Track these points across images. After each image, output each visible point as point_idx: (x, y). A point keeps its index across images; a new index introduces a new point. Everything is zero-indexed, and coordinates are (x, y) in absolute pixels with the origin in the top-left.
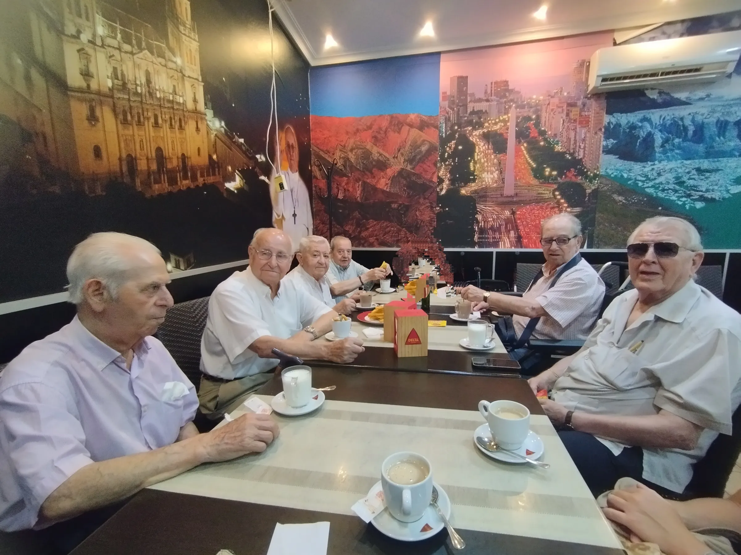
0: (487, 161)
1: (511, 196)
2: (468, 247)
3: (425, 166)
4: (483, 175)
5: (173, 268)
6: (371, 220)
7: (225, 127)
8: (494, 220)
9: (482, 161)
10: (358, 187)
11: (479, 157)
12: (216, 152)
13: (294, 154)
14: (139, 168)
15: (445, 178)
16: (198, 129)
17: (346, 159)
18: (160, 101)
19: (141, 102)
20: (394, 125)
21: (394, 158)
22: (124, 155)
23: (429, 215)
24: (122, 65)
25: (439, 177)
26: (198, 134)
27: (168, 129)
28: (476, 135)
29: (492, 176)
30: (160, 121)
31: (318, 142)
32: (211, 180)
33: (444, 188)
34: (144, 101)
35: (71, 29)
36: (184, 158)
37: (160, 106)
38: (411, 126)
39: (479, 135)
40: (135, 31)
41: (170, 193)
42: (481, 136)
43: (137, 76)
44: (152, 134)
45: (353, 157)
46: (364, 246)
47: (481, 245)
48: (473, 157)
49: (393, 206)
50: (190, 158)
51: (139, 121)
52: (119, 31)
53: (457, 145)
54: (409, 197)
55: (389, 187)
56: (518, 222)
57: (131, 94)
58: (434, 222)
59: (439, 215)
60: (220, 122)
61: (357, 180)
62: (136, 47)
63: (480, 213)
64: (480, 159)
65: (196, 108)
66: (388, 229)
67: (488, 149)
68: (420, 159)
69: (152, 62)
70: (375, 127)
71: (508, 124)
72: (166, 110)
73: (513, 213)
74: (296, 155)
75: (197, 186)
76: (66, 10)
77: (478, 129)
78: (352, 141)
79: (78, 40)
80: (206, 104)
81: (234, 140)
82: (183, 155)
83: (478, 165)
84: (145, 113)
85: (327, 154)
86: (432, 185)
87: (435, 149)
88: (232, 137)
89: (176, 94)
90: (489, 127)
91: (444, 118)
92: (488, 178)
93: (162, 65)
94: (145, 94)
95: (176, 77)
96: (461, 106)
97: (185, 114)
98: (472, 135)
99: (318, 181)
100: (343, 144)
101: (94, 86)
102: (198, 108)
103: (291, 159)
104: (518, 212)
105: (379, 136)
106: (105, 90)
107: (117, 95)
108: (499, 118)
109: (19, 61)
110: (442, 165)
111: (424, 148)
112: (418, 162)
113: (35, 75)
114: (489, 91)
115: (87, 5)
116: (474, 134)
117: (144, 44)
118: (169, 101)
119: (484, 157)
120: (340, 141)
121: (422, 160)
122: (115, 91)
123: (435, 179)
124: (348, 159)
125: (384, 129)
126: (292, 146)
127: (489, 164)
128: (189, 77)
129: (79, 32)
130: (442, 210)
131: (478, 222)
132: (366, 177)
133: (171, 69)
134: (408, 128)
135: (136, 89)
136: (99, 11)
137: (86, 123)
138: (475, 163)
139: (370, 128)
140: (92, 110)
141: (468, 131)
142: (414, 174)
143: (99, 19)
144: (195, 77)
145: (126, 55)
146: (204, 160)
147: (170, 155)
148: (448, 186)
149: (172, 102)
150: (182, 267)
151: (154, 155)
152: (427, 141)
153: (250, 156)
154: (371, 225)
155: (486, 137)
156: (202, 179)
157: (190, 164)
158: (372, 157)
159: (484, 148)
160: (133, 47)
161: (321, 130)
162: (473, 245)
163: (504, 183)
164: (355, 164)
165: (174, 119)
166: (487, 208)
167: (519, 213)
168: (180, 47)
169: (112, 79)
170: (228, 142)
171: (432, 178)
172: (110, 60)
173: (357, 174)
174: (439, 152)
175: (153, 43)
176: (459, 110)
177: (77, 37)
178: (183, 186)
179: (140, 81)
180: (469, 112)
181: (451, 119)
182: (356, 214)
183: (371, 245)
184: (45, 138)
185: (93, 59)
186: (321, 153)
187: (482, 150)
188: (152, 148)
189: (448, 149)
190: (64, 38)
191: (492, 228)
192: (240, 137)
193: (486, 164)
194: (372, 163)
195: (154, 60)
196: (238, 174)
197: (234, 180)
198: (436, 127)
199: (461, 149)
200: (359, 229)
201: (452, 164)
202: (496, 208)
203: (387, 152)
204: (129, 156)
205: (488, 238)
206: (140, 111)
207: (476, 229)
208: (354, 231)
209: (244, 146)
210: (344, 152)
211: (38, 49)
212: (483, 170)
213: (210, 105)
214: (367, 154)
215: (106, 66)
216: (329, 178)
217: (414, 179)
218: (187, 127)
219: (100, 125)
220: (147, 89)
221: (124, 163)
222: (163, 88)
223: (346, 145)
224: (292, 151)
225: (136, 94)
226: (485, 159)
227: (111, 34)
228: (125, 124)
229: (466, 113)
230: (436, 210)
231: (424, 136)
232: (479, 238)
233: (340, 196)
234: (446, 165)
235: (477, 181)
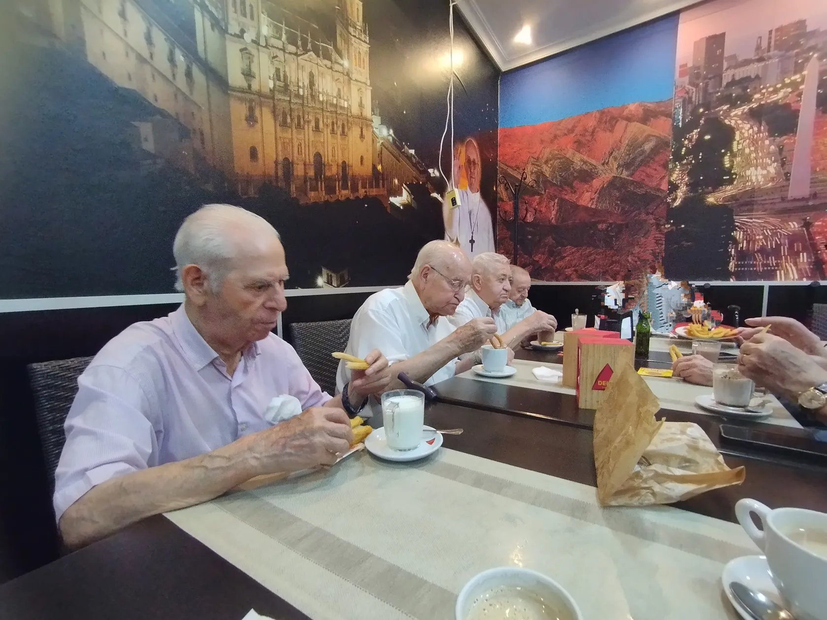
0: (756, 151)
1: (803, 199)
2: (716, 279)
3: (648, 170)
4: (748, 173)
5: (324, 284)
6: (569, 247)
7: (393, 135)
8: (766, 237)
9: (747, 151)
10: (553, 206)
11: (740, 147)
12: (381, 162)
13: (476, 171)
14: (295, 173)
15: (681, 183)
16: (362, 136)
17: (540, 174)
18: (323, 104)
19: (303, 105)
20: (606, 122)
21: (603, 164)
22: (281, 159)
23: (653, 236)
24: (285, 66)
25: (670, 183)
26: (362, 141)
27: (329, 135)
28: (736, 115)
29: (765, 172)
30: (321, 125)
31: (507, 158)
32: (374, 192)
33: (679, 197)
34: (306, 104)
35: (234, 28)
36: (344, 166)
37: (323, 110)
38: (629, 119)
39: (743, 113)
40: (301, 32)
41: (327, 202)
42: (745, 116)
43: (300, 78)
44: (312, 138)
45: (548, 169)
46: (557, 280)
47: (739, 276)
48: (729, 147)
49: (600, 226)
50: (352, 166)
51: (299, 123)
52: (284, 32)
53: (701, 135)
54: (624, 212)
55: (595, 203)
56: (817, 238)
57: (293, 96)
58: (662, 244)
59: (669, 236)
60: (388, 130)
61: (552, 198)
62: (301, 49)
63: (739, 228)
64: (743, 149)
65: (361, 113)
66: (592, 257)
67: (759, 131)
68: (642, 161)
69: (317, 64)
70: (578, 130)
71: (801, 87)
72: (328, 114)
73: (807, 225)
74: (477, 171)
75: (358, 197)
76: (231, 9)
77: (740, 106)
78: (548, 150)
79: (242, 40)
80: (373, 110)
81: (403, 150)
82: (344, 162)
83: (739, 159)
84: (306, 117)
85: (516, 170)
86: (660, 194)
87: (667, 144)
88: (400, 146)
89: (340, 98)
90: (761, 99)
91: (681, 100)
92: (756, 175)
93: (328, 68)
94: (307, 97)
95: (342, 80)
96: (710, 79)
97: (349, 119)
98: (730, 116)
99: (504, 203)
100: (536, 156)
101: (255, 86)
102: (364, 114)
103: (471, 177)
104: (816, 223)
105: (583, 140)
106: (265, 90)
107: (278, 96)
108: (783, 81)
109: (182, 58)
110: (676, 166)
111: (648, 147)
112: (639, 166)
113: (196, 72)
114: (764, 45)
115: (253, 5)
116: (732, 114)
117: (309, 46)
118: (332, 105)
119: (751, 145)
120: (533, 153)
121: (645, 163)
122: (276, 93)
123: (664, 186)
124: (542, 173)
125: (590, 130)
126: (474, 162)
127: (760, 154)
128: (356, 80)
129: (243, 31)
130: (674, 228)
131: (736, 242)
132: (564, 192)
133: (336, 71)
134: (625, 122)
135: (298, 90)
136: (264, 11)
137: (244, 123)
138: (733, 155)
139: (571, 131)
140: (251, 109)
141: (721, 112)
142: (632, 182)
143: (264, 19)
144: (363, 80)
145: (290, 56)
146: (367, 170)
147: (330, 161)
148: (685, 193)
149: (336, 106)
150: (335, 284)
151: (312, 160)
152: (653, 136)
153: (421, 169)
154: (568, 253)
155: (755, 115)
156: (363, 190)
157: (351, 173)
158: (573, 167)
159: (751, 131)
160: (298, 48)
161: (510, 144)
162: (726, 276)
163: (788, 179)
164: (550, 179)
165: (337, 124)
166: (754, 220)
167: (820, 223)
168: (348, 50)
169: (274, 80)
170: (396, 152)
171: (659, 184)
172: (273, 60)
173: (552, 191)
174: (672, 148)
175: (319, 45)
176: (707, 85)
177: (240, 36)
178: (342, 196)
179: (303, 83)
180: (724, 83)
181: (693, 99)
182: (549, 240)
183: (568, 278)
184: (202, 134)
185: (255, 59)
186: (510, 171)
187: (746, 135)
188: (311, 152)
189: (686, 142)
190: (227, 36)
191: (763, 250)
192: (410, 148)
193: (753, 155)
194: (572, 174)
195: (319, 61)
196: (405, 188)
197: (401, 195)
198: (668, 115)
199: (709, 140)
200: (552, 258)
201: (693, 162)
202: (771, 220)
203: (594, 158)
204: (286, 159)
205: (754, 266)
206: (301, 114)
207: (733, 253)
208: (545, 262)
209: (415, 157)
210: (537, 165)
211: (200, 48)
212: (748, 164)
213: (377, 111)
214: (567, 164)
215: (269, 67)
216: (515, 197)
217: (632, 189)
218: (350, 133)
219: (258, 126)
220: (310, 91)
221: (280, 167)
222: (327, 91)
223: (541, 157)
224: (473, 168)
225: (298, 96)
226: (752, 148)
227: (276, 35)
228: (283, 126)
229: (720, 86)
230: (665, 228)
231: (647, 129)
232: (737, 266)
233: (530, 218)
234: (682, 165)
235: (735, 183)
